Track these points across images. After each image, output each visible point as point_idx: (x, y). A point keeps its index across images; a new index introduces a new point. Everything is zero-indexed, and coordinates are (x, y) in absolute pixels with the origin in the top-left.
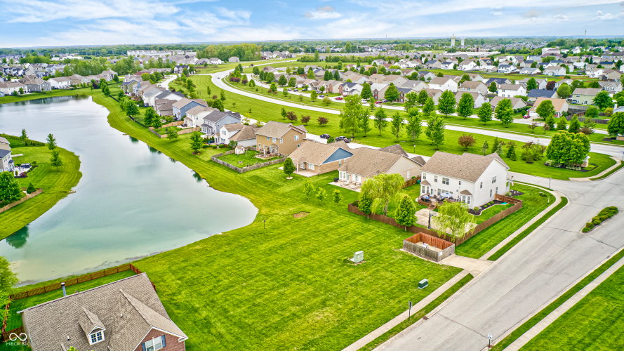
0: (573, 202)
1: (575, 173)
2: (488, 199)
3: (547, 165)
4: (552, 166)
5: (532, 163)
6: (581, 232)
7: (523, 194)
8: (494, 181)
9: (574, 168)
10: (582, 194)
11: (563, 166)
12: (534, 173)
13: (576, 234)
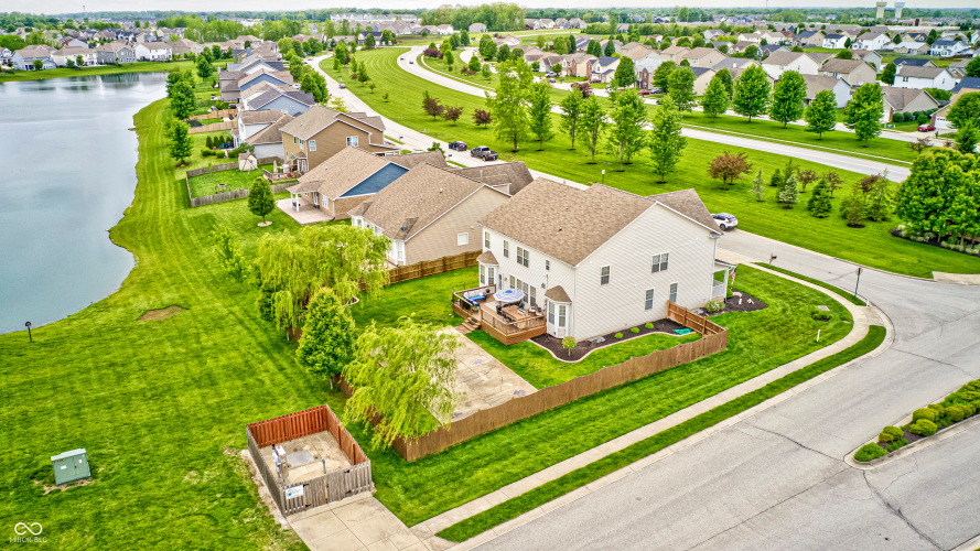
0: (900, 344)
1: (959, 260)
2: (639, 316)
3: (896, 234)
4: (907, 238)
5: (861, 226)
6: (849, 459)
7: (766, 306)
8: (660, 266)
9: (961, 247)
10: (943, 323)
11: (935, 242)
12: (845, 253)
13: (827, 463)
